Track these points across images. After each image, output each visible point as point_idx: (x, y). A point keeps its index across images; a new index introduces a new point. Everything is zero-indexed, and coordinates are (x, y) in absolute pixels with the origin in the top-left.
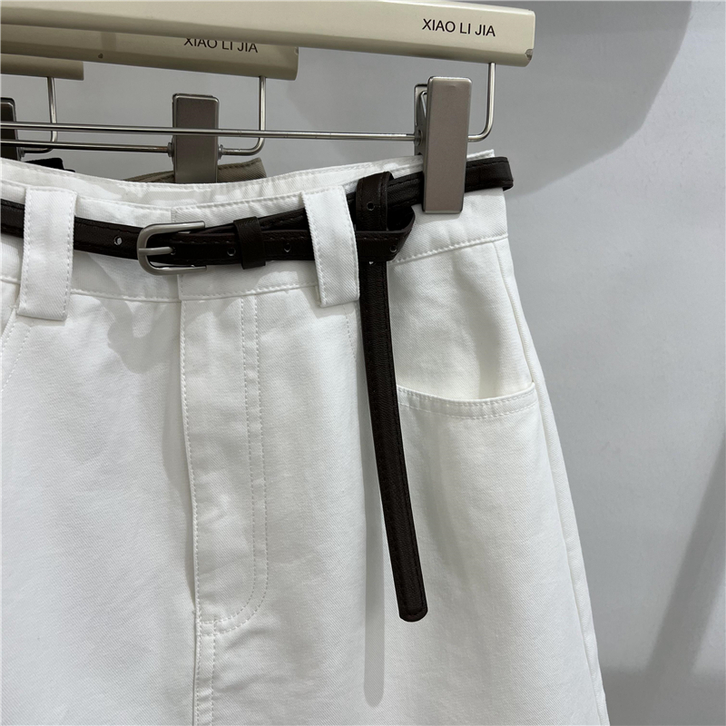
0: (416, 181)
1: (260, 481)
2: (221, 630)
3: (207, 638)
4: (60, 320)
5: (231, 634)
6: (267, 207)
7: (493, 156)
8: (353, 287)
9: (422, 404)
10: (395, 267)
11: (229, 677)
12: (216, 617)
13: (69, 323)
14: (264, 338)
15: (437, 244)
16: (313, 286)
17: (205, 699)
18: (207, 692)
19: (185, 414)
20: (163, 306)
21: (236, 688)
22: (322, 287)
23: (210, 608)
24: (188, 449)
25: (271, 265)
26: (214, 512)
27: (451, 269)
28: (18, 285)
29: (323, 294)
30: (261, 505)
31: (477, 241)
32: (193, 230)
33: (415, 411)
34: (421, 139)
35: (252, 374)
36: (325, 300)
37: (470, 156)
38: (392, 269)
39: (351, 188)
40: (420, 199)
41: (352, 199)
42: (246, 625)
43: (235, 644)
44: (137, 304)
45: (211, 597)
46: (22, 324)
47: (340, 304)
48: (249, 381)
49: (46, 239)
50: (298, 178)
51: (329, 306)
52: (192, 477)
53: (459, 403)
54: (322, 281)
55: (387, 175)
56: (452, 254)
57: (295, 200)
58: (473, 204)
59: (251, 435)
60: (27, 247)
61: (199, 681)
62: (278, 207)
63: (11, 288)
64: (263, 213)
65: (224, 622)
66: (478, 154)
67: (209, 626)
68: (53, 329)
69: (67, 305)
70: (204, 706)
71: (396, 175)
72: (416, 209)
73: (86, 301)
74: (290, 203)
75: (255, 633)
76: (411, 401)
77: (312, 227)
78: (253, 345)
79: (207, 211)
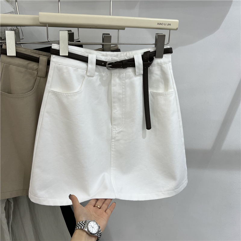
0: (154, 52)
1: (124, 106)
2: (116, 130)
3: (114, 131)
4: (93, 77)
5: (118, 131)
6: (128, 58)
7: (169, 47)
8: (142, 72)
9: (153, 94)
10: (150, 68)
11: (117, 138)
12: (115, 128)
13: (94, 77)
14: (126, 81)
15: (158, 64)
16: (135, 72)
17: (113, 141)
18: (114, 140)
19: (112, 93)
20: (109, 74)
21: (118, 140)
22: (136, 72)
23: (115, 127)
24: (112, 99)
25: (128, 68)
26: (116, 111)
27: (160, 68)
28: (87, 71)
29: (136, 73)
30: (124, 110)
31: (165, 63)
32: (115, 62)
33: (151, 95)
34: (156, 44)
35: (124, 87)
36: (137, 74)
37: (165, 47)
38: (149, 68)
39: (142, 54)
40: (155, 56)
41: (143, 56)
42: (120, 130)
43: (119, 133)
44: (104, 74)
45: (115, 125)
46: (87, 77)
47: (139, 75)
48: (123, 88)
49: (92, 63)
50: (133, 52)
51: (137, 75)
52: (112, 104)
53: (160, 93)
54: (136, 71)
55: (149, 52)
56: (160, 66)
57: (132, 56)
58: (165, 56)
59: (123, 97)
60: (88, 64)
61: (112, 138)
62: (130, 58)
63: (86, 71)
64: (127, 59)
65: (117, 129)
66: (166, 47)
67: (114, 130)
68: (92, 78)
69: (94, 74)
70: (113, 142)
71: (151, 51)
72: (154, 57)
73: (97, 73)
74: (132, 57)
75: (121, 131)
76: (151, 93)
77: (135, 61)
78: (124, 82)
79: (117, 58)
